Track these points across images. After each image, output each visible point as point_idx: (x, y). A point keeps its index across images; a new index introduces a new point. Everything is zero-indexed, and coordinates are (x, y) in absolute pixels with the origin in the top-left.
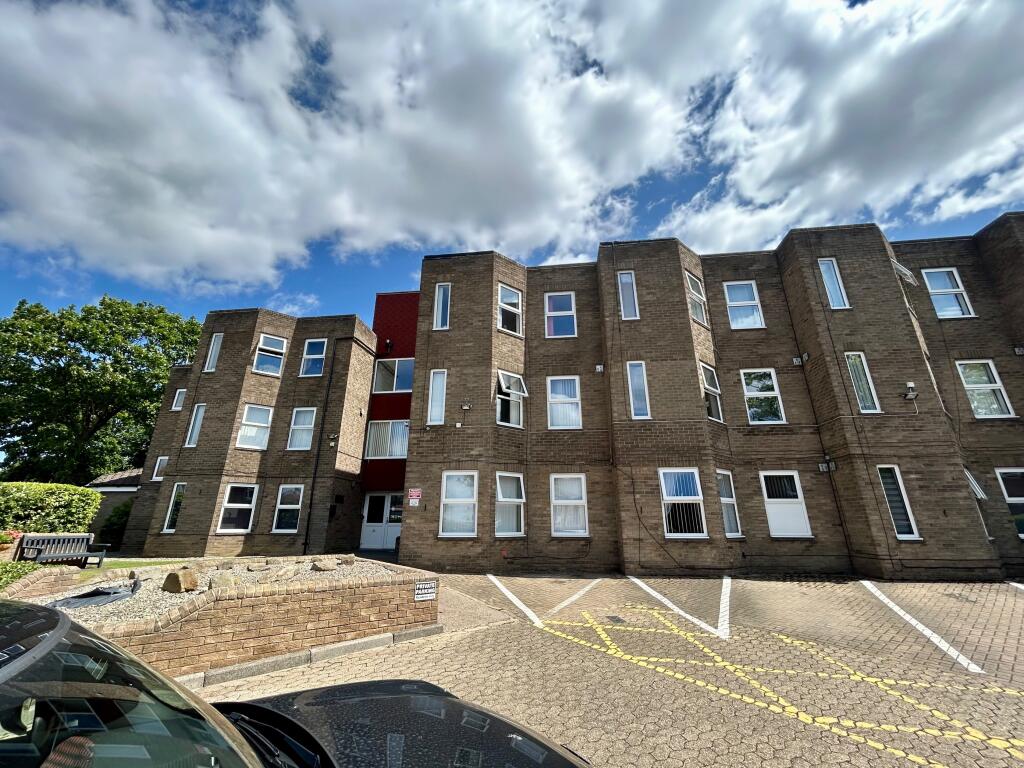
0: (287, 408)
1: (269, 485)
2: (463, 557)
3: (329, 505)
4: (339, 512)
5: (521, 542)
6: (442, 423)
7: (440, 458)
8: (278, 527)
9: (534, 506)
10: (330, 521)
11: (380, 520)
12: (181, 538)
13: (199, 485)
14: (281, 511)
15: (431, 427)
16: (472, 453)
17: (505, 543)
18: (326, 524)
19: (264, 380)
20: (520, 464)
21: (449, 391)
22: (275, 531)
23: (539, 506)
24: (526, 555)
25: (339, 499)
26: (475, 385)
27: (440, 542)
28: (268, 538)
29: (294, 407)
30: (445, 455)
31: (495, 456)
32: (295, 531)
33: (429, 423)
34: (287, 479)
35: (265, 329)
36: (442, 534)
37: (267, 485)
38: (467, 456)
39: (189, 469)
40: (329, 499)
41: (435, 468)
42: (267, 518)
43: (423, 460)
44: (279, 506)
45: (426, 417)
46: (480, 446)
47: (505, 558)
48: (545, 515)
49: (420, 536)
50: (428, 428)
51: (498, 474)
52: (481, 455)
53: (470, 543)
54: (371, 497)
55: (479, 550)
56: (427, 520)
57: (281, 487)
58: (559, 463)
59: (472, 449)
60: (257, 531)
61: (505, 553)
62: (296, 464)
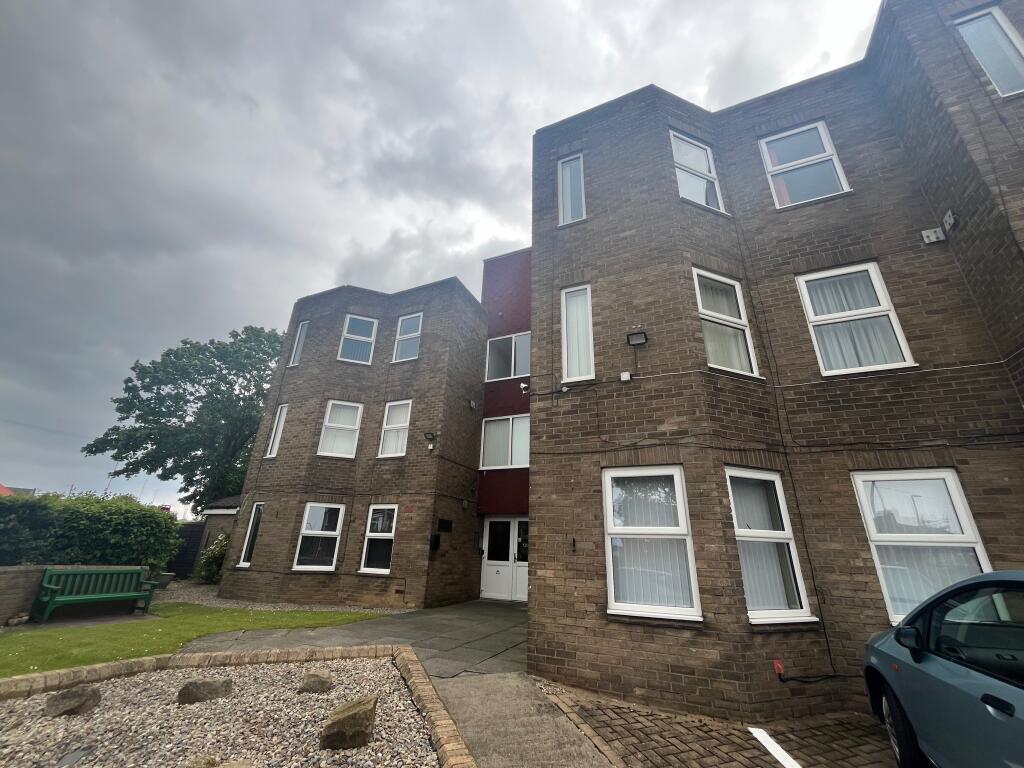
0: (378, 403)
1: (359, 506)
2: (675, 668)
3: (428, 534)
4: (444, 545)
5: (809, 638)
6: (592, 376)
7: (594, 442)
8: (368, 565)
9: (822, 546)
10: (431, 559)
11: (506, 558)
12: (255, 575)
13: (276, 505)
14: (371, 541)
15: (572, 386)
16: (662, 428)
17: (774, 639)
18: (426, 563)
19: (350, 370)
20: (772, 452)
21: (599, 319)
22: (364, 570)
23: (836, 546)
24: (829, 670)
25: (444, 525)
26: (650, 299)
27: (613, 626)
28: (356, 580)
29: (386, 402)
30: (604, 437)
31: (716, 434)
32: (386, 572)
33: (566, 380)
34: (378, 494)
35: (351, 308)
36: (616, 608)
37: (356, 506)
38: (652, 436)
39: (268, 484)
40: (429, 526)
41: (586, 464)
42: (354, 552)
43: (562, 448)
44: (369, 535)
45: (560, 369)
46: (679, 414)
47: (782, 679)
48: (860, 571)
49: (569, 608)
50: (565, 389)
51: (730, 472)
52: (683, 433)
53: (687, 635)
54: (491, 523)
55: (714, 654)
56: (578, 573)
57: (372, 507)
58: (871, 447)
59: (661, 422)
60: (343, 569)
61: (779, 666)
62: (389, 476)
